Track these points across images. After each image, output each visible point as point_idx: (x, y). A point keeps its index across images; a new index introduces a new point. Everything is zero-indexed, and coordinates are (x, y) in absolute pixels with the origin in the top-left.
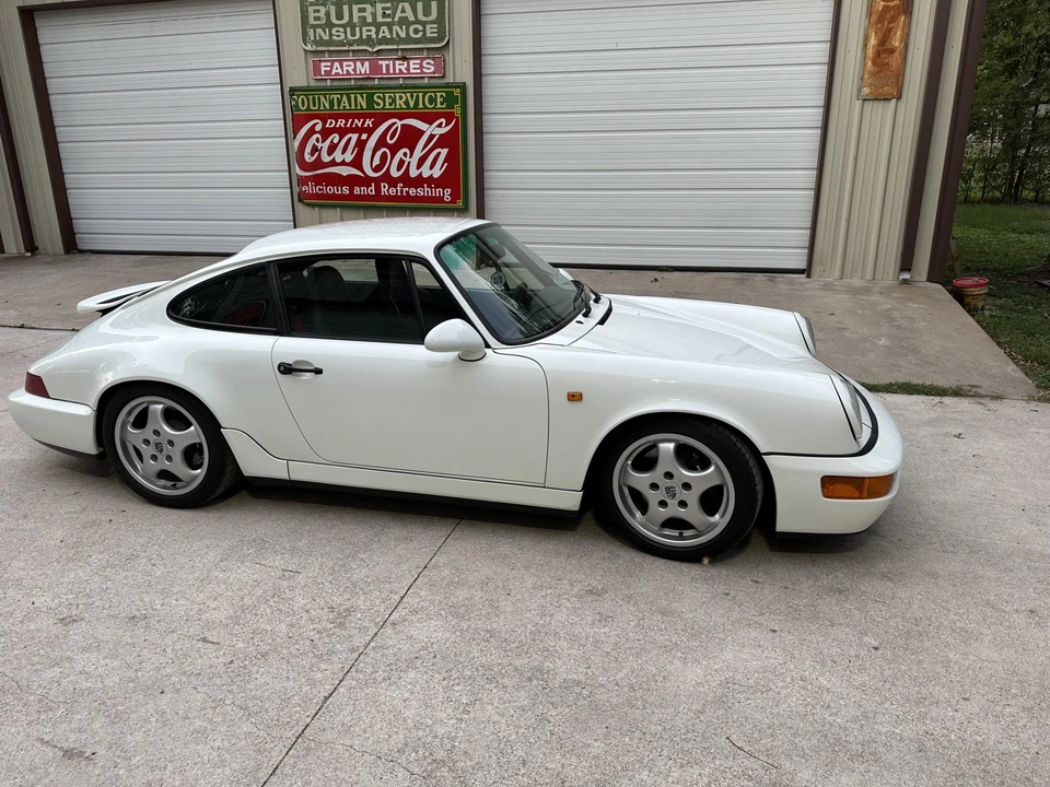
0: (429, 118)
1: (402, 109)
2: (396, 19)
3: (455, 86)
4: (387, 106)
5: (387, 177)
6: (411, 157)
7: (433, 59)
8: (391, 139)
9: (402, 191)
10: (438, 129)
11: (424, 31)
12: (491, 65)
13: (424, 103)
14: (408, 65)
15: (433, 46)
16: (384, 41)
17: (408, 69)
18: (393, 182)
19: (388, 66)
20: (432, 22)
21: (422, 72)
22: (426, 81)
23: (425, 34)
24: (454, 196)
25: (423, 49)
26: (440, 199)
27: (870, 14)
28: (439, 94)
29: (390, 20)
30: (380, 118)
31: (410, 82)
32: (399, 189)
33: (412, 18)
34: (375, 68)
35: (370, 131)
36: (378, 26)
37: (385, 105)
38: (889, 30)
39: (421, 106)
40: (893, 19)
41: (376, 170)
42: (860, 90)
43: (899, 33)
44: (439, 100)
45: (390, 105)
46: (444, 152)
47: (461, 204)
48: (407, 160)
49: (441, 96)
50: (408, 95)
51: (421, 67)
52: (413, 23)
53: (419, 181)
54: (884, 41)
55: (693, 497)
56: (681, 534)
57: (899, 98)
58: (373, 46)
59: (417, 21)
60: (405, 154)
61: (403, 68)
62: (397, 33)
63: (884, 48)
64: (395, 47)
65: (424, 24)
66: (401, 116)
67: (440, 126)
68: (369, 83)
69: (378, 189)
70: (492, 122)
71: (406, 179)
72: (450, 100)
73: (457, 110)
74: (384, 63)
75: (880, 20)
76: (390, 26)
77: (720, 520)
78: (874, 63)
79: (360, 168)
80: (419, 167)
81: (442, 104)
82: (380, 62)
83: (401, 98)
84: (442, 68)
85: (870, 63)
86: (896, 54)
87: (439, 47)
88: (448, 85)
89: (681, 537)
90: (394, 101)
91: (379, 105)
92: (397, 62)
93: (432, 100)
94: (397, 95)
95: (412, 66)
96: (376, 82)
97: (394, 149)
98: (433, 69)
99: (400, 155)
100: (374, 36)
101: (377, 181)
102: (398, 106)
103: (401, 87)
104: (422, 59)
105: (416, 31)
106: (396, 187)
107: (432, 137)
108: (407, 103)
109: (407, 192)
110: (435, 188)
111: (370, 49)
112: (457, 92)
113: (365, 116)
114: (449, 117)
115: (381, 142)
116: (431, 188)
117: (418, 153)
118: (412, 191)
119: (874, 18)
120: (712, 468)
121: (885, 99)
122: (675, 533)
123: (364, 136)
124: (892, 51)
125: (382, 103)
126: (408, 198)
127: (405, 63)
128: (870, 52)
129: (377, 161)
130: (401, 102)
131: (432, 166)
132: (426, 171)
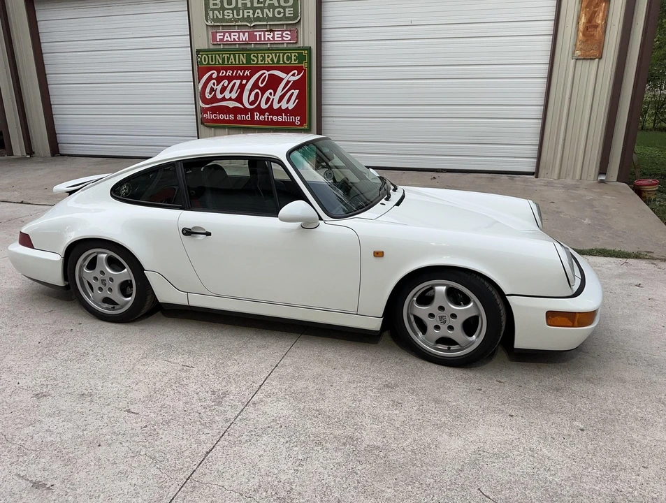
2: (266, 5)
5: (259, 109)
7: (290, 31)
9: (268, 118)
11: (284, 13)
12: (328, 35)
13: (284, 60)
14: (274, 34)
15: (290, 22)
16: (258, 19)
17: (273, 37)
18: (262, 112)
19: (260, 36)
20: (289, 7)
21: (283, 40)
22: (285, 45)
23: (285, 15)
25: (283, 24)
27: (581, 2)
29: (262, 5)
31: (275, 46)
32: (266, 116)
33: (276, 4)
34: (252, 37)
36: (254, 9)
37: (258, 61)
38: (595, 13)
39: (281, 62)
40: (598, 5)
42: (574, 53)
43: (601, 15)
47: (306, 127)
49: (295, 55)
51: (282, 36)
52: (278, 7)
53: (280, 112)
54: (590, 20)
55: (457, 324)
56: (449, 348)
57: (600, 58)
58: (251, 22)
59: (280, 6)
61: (270, 37)
62: (267, 14)
63: (590, 25)
64: (265, 23)
65: (284, 8)
67: (293, 75)
68: (248, 47)
69: (252, 116)
70: (328, 73)
71: (270, 110)
73: (305, 65)
74: (258, 34)
75: (588, 6)
76: (262, 9)
77: (476, 339)
78: (584, 35)
80: (279, 103)
81: (295, 61)
82: (255, 33)
83: (268, 57)
84: (295, 36)
85: (581, 35)
86: (599, 29)
87: (294, 24)
88: (299, 48)
89: (449, 350)
90: (264, 58)
91: (254, 61)
92: (267, 33)
95: (276, 36)
96: (253, 46)
97: (263, 91)
98: (289, 37)
99: (267, 94)
100: (252, 16)
104: (283, 31)
105: (279, 13)
106: (264, 115)
108: (272, 60)
110: (290, 116)
111: (249, 25)
113: (245, 69)
116: (287, 116)
118: (275, 118)
119: (584, 4)
120: (471, 304)
121: (591, 59)
122: (445, 347)
124: (596, 27)
125: (256, 60)
127: (272, 34)
128: (581, 27)
130: (269, 59)
131: (288, 102)
132: (284, 105)
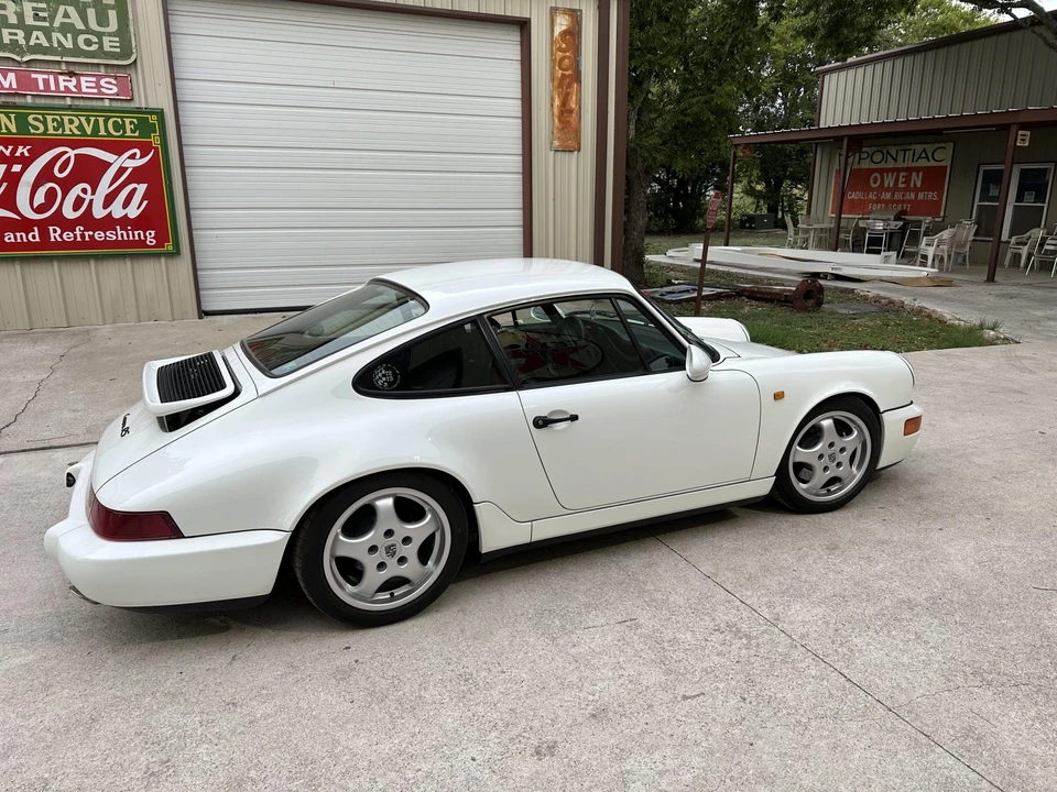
0: (118, 148)
1: (74, 135)
2: (57, 24)
3: (152, 112)
4: (51, 131)
5: (58, 219)
6: (93, 193)
7: (116, 78)
8: (61, 171)
9: (83, 236)
10: (131, 161)
11: (101, 43)
12: (188, 90)
13: (107, 129)
14: (79, 83)
15: (116, 62)
16: (38, 49)
17: (78, 86)
18: (68, 225)
19: (46, 82)
20: (110, 35)
21: (100, 93)
22: (107, 103)
23: (101, 47)
24: (161, 239)
25: (98, 65)
26: (142, 243)
27: (553, 80)
28: (127, 121)
29: (47, 24)
30: (39, 146)
31: (81, 103)
32: (78, 233)
33: (80, 26)
34: (25, 82)
35: (26, 162)
36: (29, 31)
37: (46, 129)
38: (568, 94)
39: (102, 132)
40: (569, 86)
41: (40, 209)
42: (552, 143)
43: (574, 97)
44: (128, 127)
45: (55, 129)
46: (142, 188)
47: (170, 248)
48: (88, 197)
49: (131, 123)
50: (83, 119)
51: (98, 86)
52: (82, 32)
53: (108, 223)
54: (564, 103)
57: (579, 150)
58: (21, 53)
59: (88, 31)
60: (84, 191)
61: (72, 84)
62: (59, 42)
63: (565, 110)
64: (58, 59)
65: (100, 35)
66: (74, 144)
67: (133, 157)
68: (18, 100)
69: (44, 234)
70: (194, 155)
71: (88, 220)
72: (143, 127)
73: (155, 140)
74: (40, 78)
75: (560, 86)
76: (47, 32)
78: (560, 121)
79: (14, 209)
80: (106, 206)
81: (133, 131)
82: (33, 76)
83: (71, 122)
84: (126, 87)
85: (556, 120)
86: (574, 115)
87: (123, 63)
88: (139, 110)
90: (61, 124)
91: (37, 128)
92: (61, 78)
93: (117, 127)
94: (66, 119)
95: (84, 85)
96: (29, 99)
97: (67, 185)
98: (115, 90)
99: (76, 191)
100: (22, 42)
101: (43, 226)
102: (67, 132)
103: (70, 108)
104: (99, 77)
105: (88, 43)
106: (73, 231)
107: (122, 170)
108: (80, 128)
109: (91, 237)
110: (132, 230)
111: (18, 59)
112: (153, 119)
113: (16, 143)
114: (145, 148)
115: (45, 175)
116: (127, 231)
117: (104, 187)
118: (100, 235)
119: (556, 83)
121: (570, 151)
123: (17, 168)
124: (571, 112)
125: (38, 127)
126: (93, 243)
127: (74, 80)
128: (556, 111)
129: (40, 198)
130: (72, 127)
131: (126, 204)
132: (117, 211)
